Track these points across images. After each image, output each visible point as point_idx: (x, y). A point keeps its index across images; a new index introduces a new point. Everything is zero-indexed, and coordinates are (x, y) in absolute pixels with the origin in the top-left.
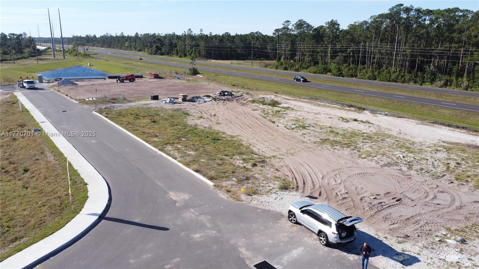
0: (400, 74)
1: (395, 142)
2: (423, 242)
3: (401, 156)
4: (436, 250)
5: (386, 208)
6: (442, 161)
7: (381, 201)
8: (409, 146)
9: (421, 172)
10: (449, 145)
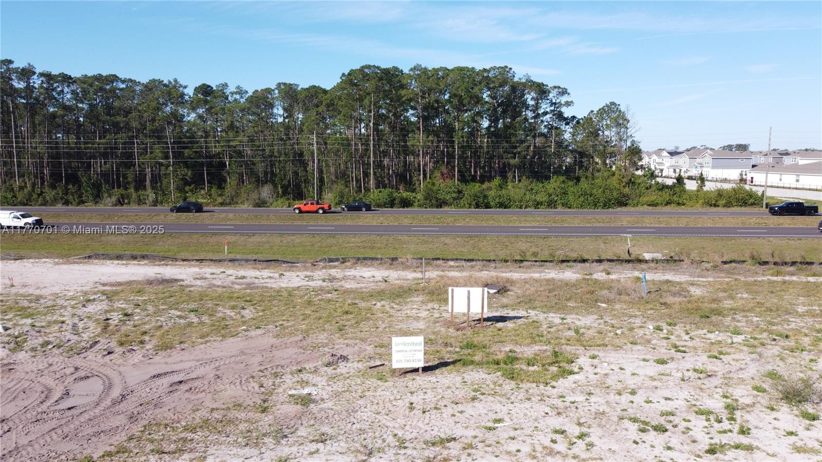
0: (33, 191)
6: (94, 319)
8: (26, 305)
9: (43, 349)
10: (114, 288)
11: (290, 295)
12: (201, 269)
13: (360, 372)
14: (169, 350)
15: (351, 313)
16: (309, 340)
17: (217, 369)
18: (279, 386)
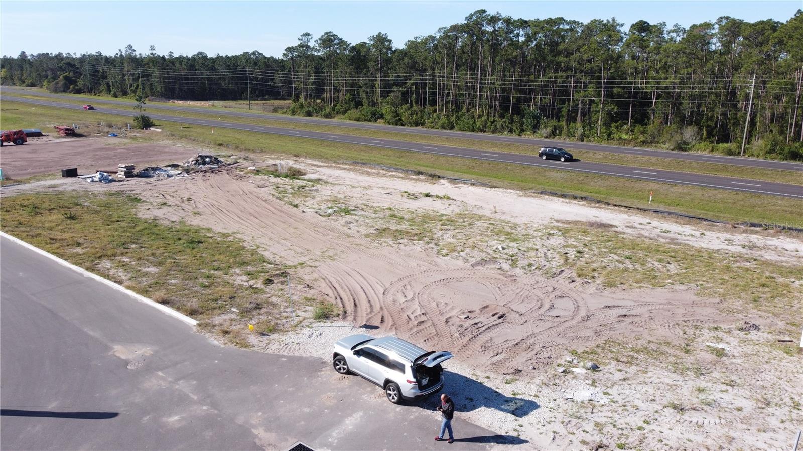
0: (488, 119)
1: (488, 226)
2: (541, 377)
3: (500, 247)
4: (560, 387)
5: (484, 330)
6: (557, 251)
7: (476, 321)
8: (509, 230)
9: (530, 269)
10: (565, 226)
11: (710, 258)
12: (630, 216)
13: (769, 342)
14: (613, 288)
15: (768, 287)
16: (725, 304)
17: (651, 311)
18: (699, 336)
